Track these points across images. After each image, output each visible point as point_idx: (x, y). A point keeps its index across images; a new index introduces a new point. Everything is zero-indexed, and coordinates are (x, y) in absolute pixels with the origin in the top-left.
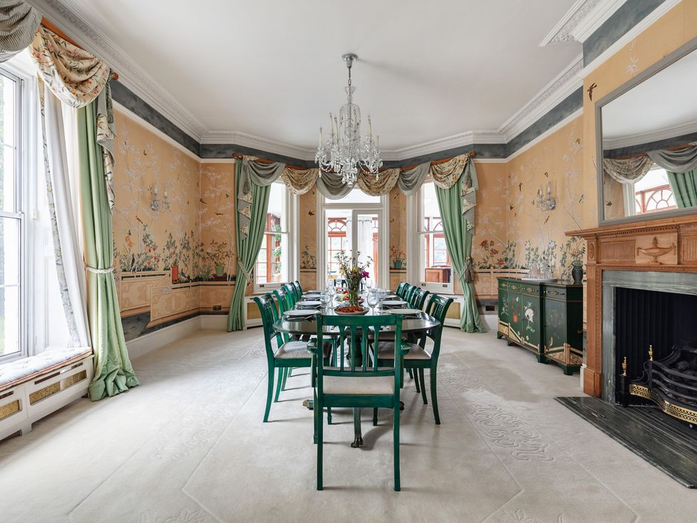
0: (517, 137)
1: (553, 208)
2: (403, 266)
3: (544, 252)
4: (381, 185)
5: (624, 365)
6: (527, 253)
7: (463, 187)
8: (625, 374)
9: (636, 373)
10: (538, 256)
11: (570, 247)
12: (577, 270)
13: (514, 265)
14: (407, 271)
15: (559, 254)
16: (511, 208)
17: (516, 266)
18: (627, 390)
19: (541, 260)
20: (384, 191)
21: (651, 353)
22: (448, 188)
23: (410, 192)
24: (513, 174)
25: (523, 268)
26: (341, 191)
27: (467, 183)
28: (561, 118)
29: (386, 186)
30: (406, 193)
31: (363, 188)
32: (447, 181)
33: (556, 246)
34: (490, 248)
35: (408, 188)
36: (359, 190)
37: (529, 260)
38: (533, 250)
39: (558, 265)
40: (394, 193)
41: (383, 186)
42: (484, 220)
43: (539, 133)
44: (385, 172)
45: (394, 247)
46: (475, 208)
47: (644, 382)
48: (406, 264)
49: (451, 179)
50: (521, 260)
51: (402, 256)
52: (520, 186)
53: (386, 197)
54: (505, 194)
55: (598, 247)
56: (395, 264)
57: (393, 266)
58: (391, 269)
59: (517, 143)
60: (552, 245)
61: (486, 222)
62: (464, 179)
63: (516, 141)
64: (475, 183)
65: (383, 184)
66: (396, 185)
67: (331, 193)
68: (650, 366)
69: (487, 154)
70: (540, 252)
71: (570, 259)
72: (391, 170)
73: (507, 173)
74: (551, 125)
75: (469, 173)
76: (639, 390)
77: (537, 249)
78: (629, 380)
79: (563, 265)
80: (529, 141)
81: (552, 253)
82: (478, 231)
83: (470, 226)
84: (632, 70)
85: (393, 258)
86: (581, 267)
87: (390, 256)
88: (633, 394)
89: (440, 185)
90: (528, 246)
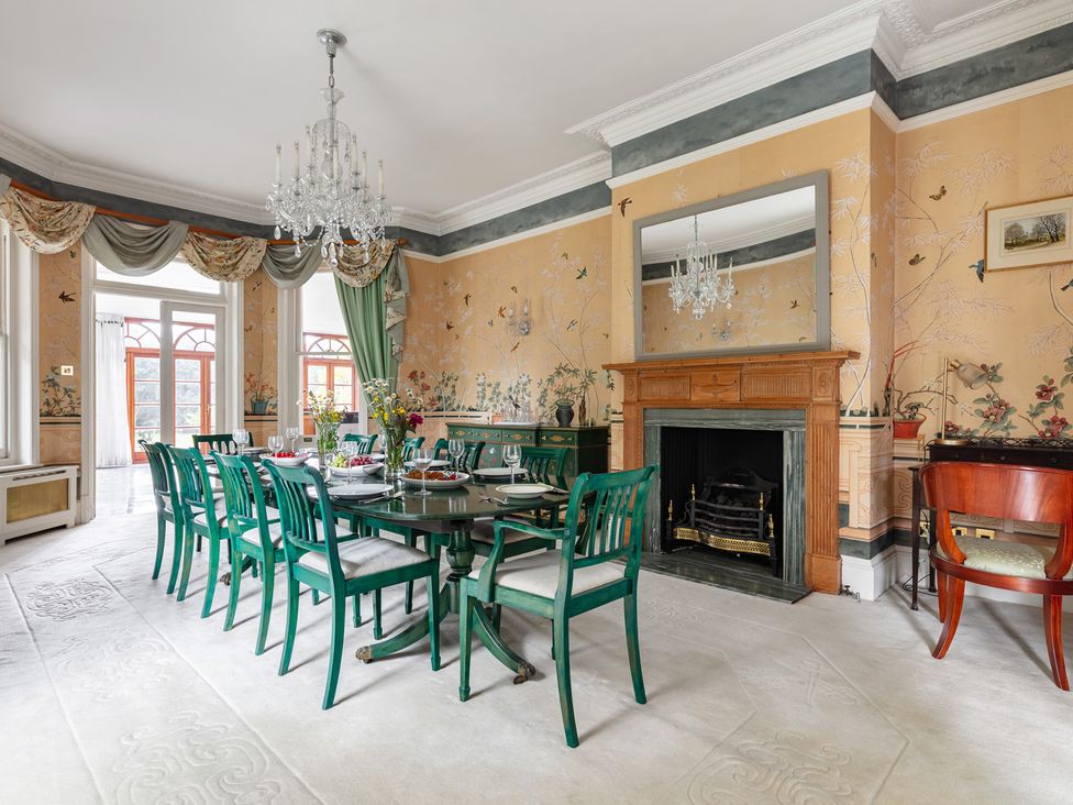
0: (460, 231)
1: (527, 333)
2: (269, 409)
3: (511, 389)
4: (230, 262)
5: (670, 510)
6: (480, 389)
7: (387, 288)
8: (670, 519)
9: (681, 518)
10: (500, 393)
11: (553, 382)
12: (564, 411)
13: (455, 406)
14: (279, 417)
15: (535, 393)
16: (449, 327)
17: (459, 407)
18: (674, 534)
19: (505, 399)
20: (237, 275)
21: (693, 492)
22: (361, 286)
23: (290, 283)
24: (452, 281)
25: (471, 409)
26: (147, 260)
27: (393, 284)
28: (538, 223)
29: (242, 266)
30: (280, 283)
31: (195, 261)
32: (360, 276)
33: (530, 381)
34: (421, 381)
35: (284, 276)
36: (187, 267)
37: (483, 398)
38: (490, 385)
39: (534, 405)
40: (255, 284)
41: (235, 266)
42: (413, 341)
43: (501, 234)
44: (239, 240)
45: (251, 376)
46: (404, 321)
47: (687, 524)
48: (276, 406)
49: (367, 273)
50: (468, 397)
51: (267, 393)
52: (466, 298)
53: (235, 288)
54: (437, 306)
55: (639, 384)
56: (254, 405)
57: (250, 410)
58: (246, 414)
59: (460, 240)
60: (525, 379)
61: (415, 344)
62: (387, 277)
63: (458, 235)
64: (405, 285)
65: (235, 261)
66: (261, 267)
67: (125, 262)
68: (693, 506)
69: (416, 245)
70: (503, 389)
71: (552, 398)
72: (250, 239)
73: (444, 278)
74: (521, 228)
75: (396, 268)
76: (683, 533)
77: (498, 384)
78: (674, 524)
79: (542, 405)
80: (483, 241)
81: (525, 390)
82: (406, 355)
83: (396, 348)
84: (680, 198)
85: (250, 395)
86: (570, 407)
87: (245, 392)
88: (678, 537)
89: (345, 278)
90: (481, 380)
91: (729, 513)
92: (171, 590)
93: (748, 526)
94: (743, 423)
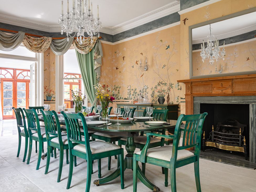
0: (121, 33)
1: (147, 70)
2: (52, 99)
3: (140, 91)
4: (39, 46)
5: (204, 135)
6: (129, 91)
7: (94, 54)
8: (204, 138)
9: (208, 138)
10: (136, 93)
11: (157, 88)
12: (161, 99)
13: (119, 98)
14: (56, 102)
15: (150, 92)
16: (117, 69)
17: (121, 98)
18: (205, 144)
19: (138, 95)
20: (41, 50)
21: (213, 128)
22: (85, 54)
23: (60, 53)
24: (118, 52)
25: (125, 99)
26: (11, 46)
27: (97, 53)
28: (151, 29)
29: (43, 47)
30: (56, 53)
31: (27, 45)
32: (85, 50)
33: (148, 88)
34: (107, 88)
35: (58, 50)
36: (25, 48)
37: (130, 94)
38: (132, 90)
39: (150, 97)
40: (47, 54)
41: (41, 47)
42: (104, 74)
43: (137, 34)
44: (42, 38)
45: (46, 87)
46: (101, 67)
47: (210, 140)
48: (55, 98)
49: (87, 49)
50: (124, 94)
51: (52, 93)
52: (123, 58)
53: (41, 55)
54: (113, 61)
55: (192, 87)
56: (47, 97)
57: (46, 99)
58: (45, 100)
59: (121, 36)
60: (146, 87)
61: (105, 75)
62: (94, 50)
63: (120, 35)
64: (101, 54)
65: (41, 45)
66: (49, 48)
67: (4, 46)
68: (213, 133)
69: (105, 39)
70: (138, 91)
71: (157, 94)
72: (46, 37)
73: (115, 51)
74: (144, 31)
75: (98, 47)
76: (209, 144)
77: (136, 89)
78: (206, 140)
79: (153, 97)
80: (130, 36)
81: (146, 91)
82: (101, 79)
83: (98, 77)
84: (207, 17)
85: (46, 94)
86: (163, 97)
87: (44, 93)
88: (207, 145)
89: (80, 51)
90: (129, 88)
91: (227, 136)
92: (24, 161)
93: (235, 141)
94: (233, 101)
